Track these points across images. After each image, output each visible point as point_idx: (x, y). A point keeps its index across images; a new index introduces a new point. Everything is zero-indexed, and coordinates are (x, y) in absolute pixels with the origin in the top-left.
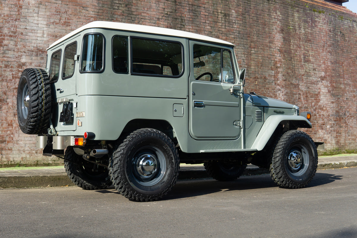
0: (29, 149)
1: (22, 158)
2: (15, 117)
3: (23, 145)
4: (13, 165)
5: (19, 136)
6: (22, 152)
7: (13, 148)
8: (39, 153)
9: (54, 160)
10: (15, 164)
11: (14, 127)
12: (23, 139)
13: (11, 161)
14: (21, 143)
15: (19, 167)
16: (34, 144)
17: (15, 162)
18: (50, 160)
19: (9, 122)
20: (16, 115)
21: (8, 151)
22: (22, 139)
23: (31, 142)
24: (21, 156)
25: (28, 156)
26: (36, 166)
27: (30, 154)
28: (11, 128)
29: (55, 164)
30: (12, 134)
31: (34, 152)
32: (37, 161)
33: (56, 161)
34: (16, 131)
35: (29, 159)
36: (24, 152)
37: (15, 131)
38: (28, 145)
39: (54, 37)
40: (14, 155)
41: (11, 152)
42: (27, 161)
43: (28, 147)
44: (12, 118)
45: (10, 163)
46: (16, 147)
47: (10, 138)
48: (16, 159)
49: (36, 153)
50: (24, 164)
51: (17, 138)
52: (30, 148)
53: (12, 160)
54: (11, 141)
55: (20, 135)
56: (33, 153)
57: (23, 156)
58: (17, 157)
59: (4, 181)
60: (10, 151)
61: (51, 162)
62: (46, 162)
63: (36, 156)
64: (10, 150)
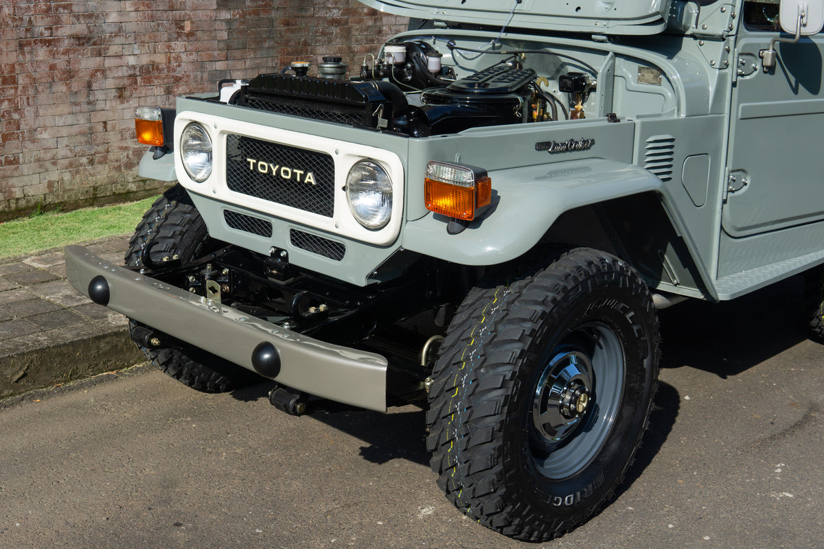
0: (69, 154)
1: (50, 184)
2: (23, 54)
3: (51, 143)
4: (22, 210)
5: (37, 115)
6: (48, 165)
7: (21, 155)
8: (100, 163)
10: (30, 205)
11: (20, 88)
12: (49, 122)
13: (18, 199)
14: (45, 135)
15: (41, 214)
16: (82, 134)
17: (28, 201)
18: (131, 179)
19: (6, 72)
20: (25, 45)
21: (8, 167)
22: (47, 125)
23: (75, 129)
24: (45, 179)
25: (67, 177)
26: (92, 205)
27: (74, 167)
28: (13, 91)
29: (146, 190)
30: (17, 110)
31: (84, 160)
32: (95, 189)
34: (28, 99)
35: (70, 185)
36: (54, 164)
37: (25, 98)
38: (65, 141)
40: (25, 178)
41: (16, 169)
42: (65, 191)
43: (67, 146)
44: (12, 58)
45: (13, 206)
46: (28, 153)
47: (10, 123)
48: (30, 191)
49: (91, 162)
50: (56, 201)
51: (31, 122)
52: (71, 150)
53: (18, 194)
54: (13, 133)
55: (41, 112)
56: (81, 165)
57: (52, 179)
58: (34, 183)
59: (116, 346)
60: (13, 167)
61: (133, 187)
62: (119, 189)
63: (92, 172)
64: (10, 163)
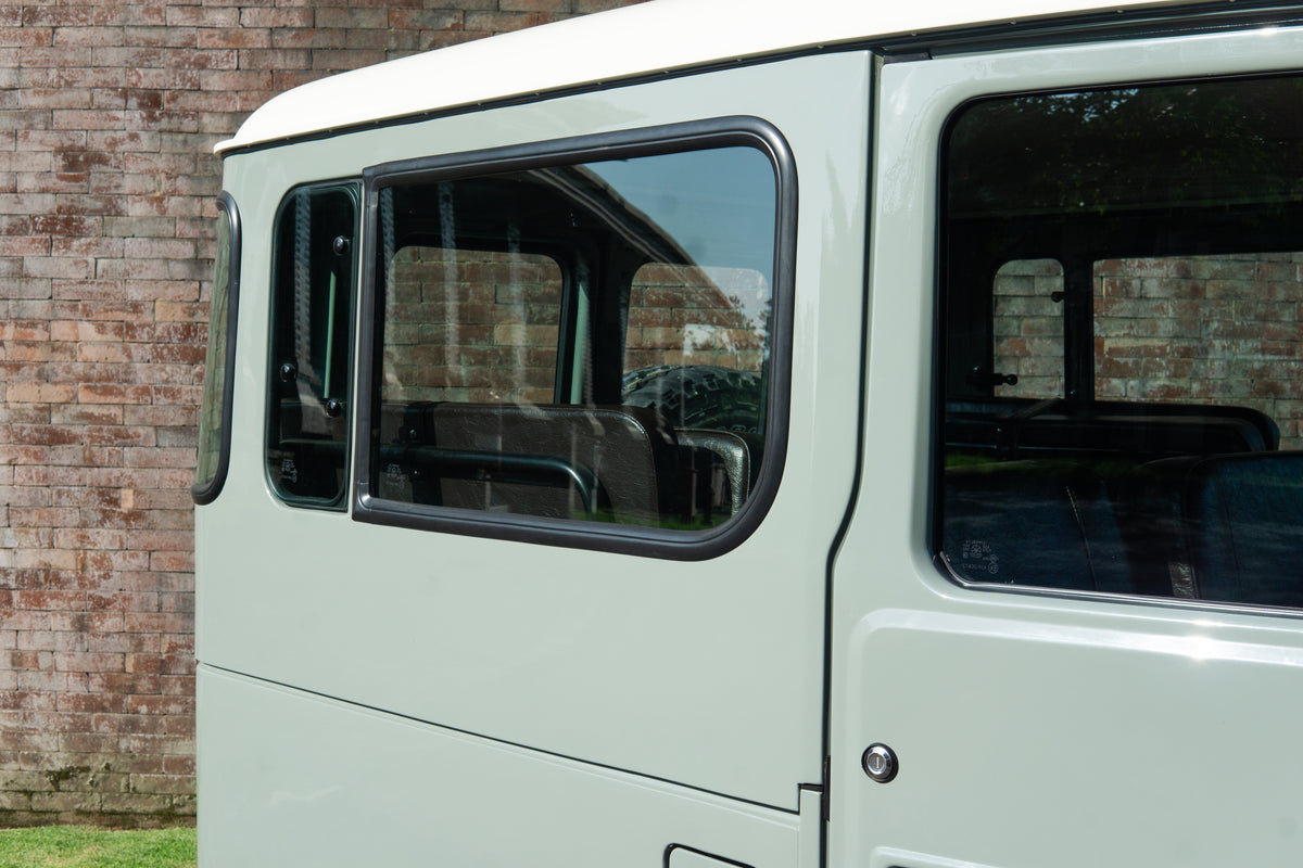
9: (25, 792)
33: (35, 798)
39: (14, 15)
